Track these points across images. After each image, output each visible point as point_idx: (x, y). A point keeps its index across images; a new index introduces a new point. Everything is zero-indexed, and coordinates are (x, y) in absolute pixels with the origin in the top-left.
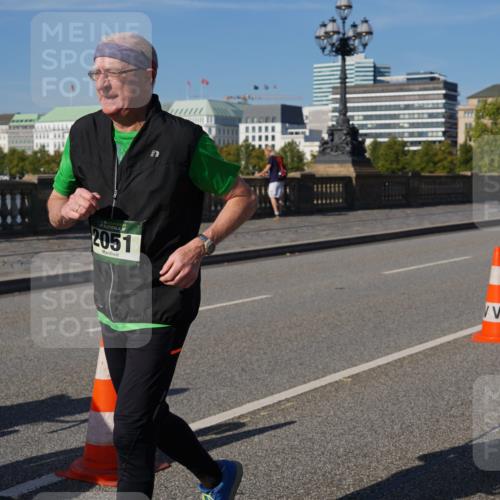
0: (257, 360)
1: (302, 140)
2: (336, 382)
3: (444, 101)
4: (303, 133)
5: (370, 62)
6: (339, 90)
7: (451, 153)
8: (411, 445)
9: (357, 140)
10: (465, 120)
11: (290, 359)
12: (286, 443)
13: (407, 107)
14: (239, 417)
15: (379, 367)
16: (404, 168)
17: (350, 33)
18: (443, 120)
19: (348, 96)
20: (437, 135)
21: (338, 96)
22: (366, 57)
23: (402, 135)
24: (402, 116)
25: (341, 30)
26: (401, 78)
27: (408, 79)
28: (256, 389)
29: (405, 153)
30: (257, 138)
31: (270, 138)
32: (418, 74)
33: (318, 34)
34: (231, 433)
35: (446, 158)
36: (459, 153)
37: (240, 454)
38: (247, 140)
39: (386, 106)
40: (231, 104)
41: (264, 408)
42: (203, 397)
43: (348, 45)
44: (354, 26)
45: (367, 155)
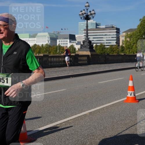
0: (62, 108)
1: (75, 45)
2: (85, 114)
3: (116, 33)
4: (76, 42)
5: (95, 22)
6: (86, 30)
7: (118, 48)
8: (106, 132)
9: (91, 44)
10: (122, 39)
11: (71, 108)
12: (70, 132)
13: (105, 35)
14: (57, 125)
15: (97, 110)
16: (104, 53)
17: (89, 14)
18: (116, 39)
19: (88, 32)
20: (114, 43)
21: (86, 32)
22: (94, 21)
23: (104, 43)
24: (104, 38)
25: (87, 13)
26: (104, 27)
27: (106, 27)
28: (61, 117)
29: (105, 48)
30: (62, 44)
31: (66, 44)
33: (80, 14)
34: (54, 130)
35: (116, 50)
36: (120, 48)
37: (57, 136)
38: (59, 44)
39: (99, 35)
40: (54, 34)
41: (64, 122)
42: (46, 119)
43: (88, 17)
44: (90, 12)
45: (94, 49)
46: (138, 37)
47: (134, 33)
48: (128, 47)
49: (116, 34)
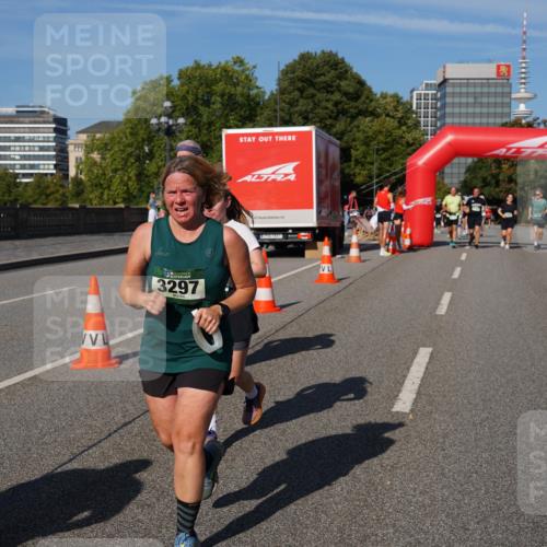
3: (54, 135)
7: (62, 186)
10: (75, 155)
13: (17, 139)
16: (16, 200)
18: (54, 153)
20: (48, 167)
23: (13, 166)
24: (12, 148)
26: (11, 110)
27: (18, 112)
29: (17, 185)
32: (28, 107)
35: (58, 191)
36: (70, 185)
46: (129, 150)
47: (116, 135)
48: (94, 182)
49: (55, 137)
